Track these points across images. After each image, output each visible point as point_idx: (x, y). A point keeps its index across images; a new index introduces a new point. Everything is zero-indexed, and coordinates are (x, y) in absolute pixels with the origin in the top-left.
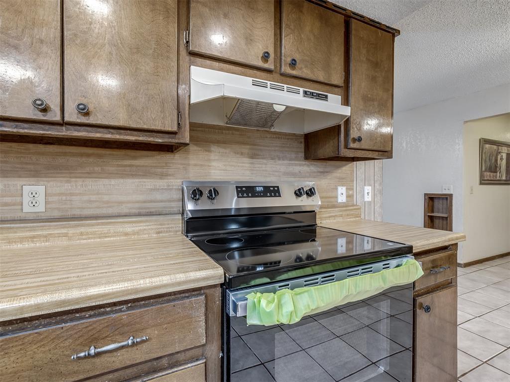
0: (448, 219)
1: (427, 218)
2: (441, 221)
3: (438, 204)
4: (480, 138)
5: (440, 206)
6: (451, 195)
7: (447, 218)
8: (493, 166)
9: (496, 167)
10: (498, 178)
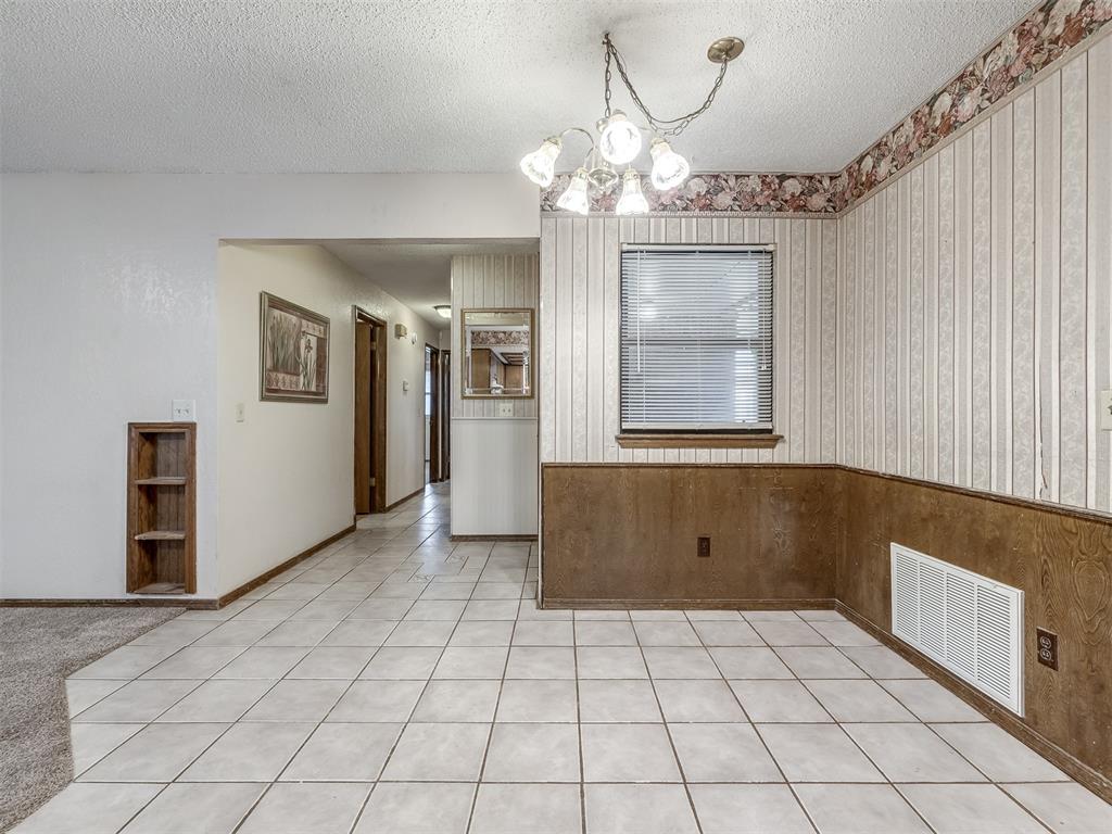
0: (186, 488)
1: (135, 491)
2: (173, 496)
3: (166, 451)
4: (260, 290)
5: (172, 457)
6: (192, 427)
7: (183, 486)
8: (291, 362)
9: (297, 364)
10: (301, 388)
